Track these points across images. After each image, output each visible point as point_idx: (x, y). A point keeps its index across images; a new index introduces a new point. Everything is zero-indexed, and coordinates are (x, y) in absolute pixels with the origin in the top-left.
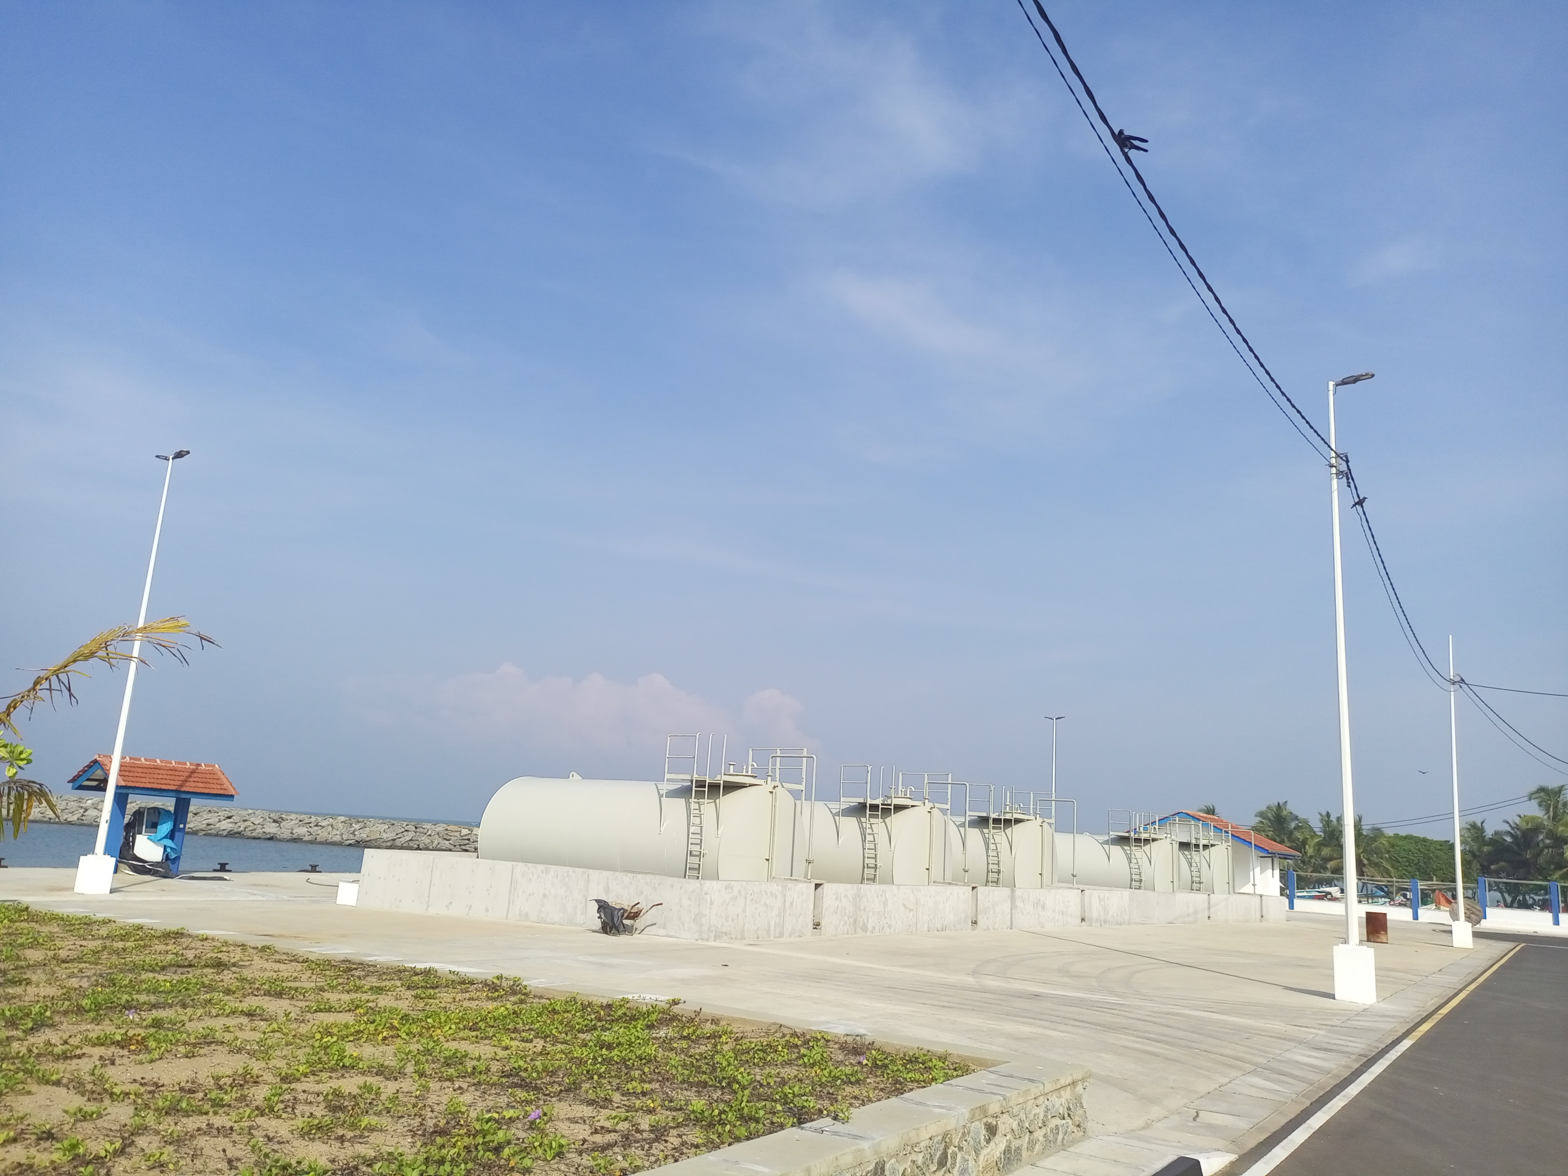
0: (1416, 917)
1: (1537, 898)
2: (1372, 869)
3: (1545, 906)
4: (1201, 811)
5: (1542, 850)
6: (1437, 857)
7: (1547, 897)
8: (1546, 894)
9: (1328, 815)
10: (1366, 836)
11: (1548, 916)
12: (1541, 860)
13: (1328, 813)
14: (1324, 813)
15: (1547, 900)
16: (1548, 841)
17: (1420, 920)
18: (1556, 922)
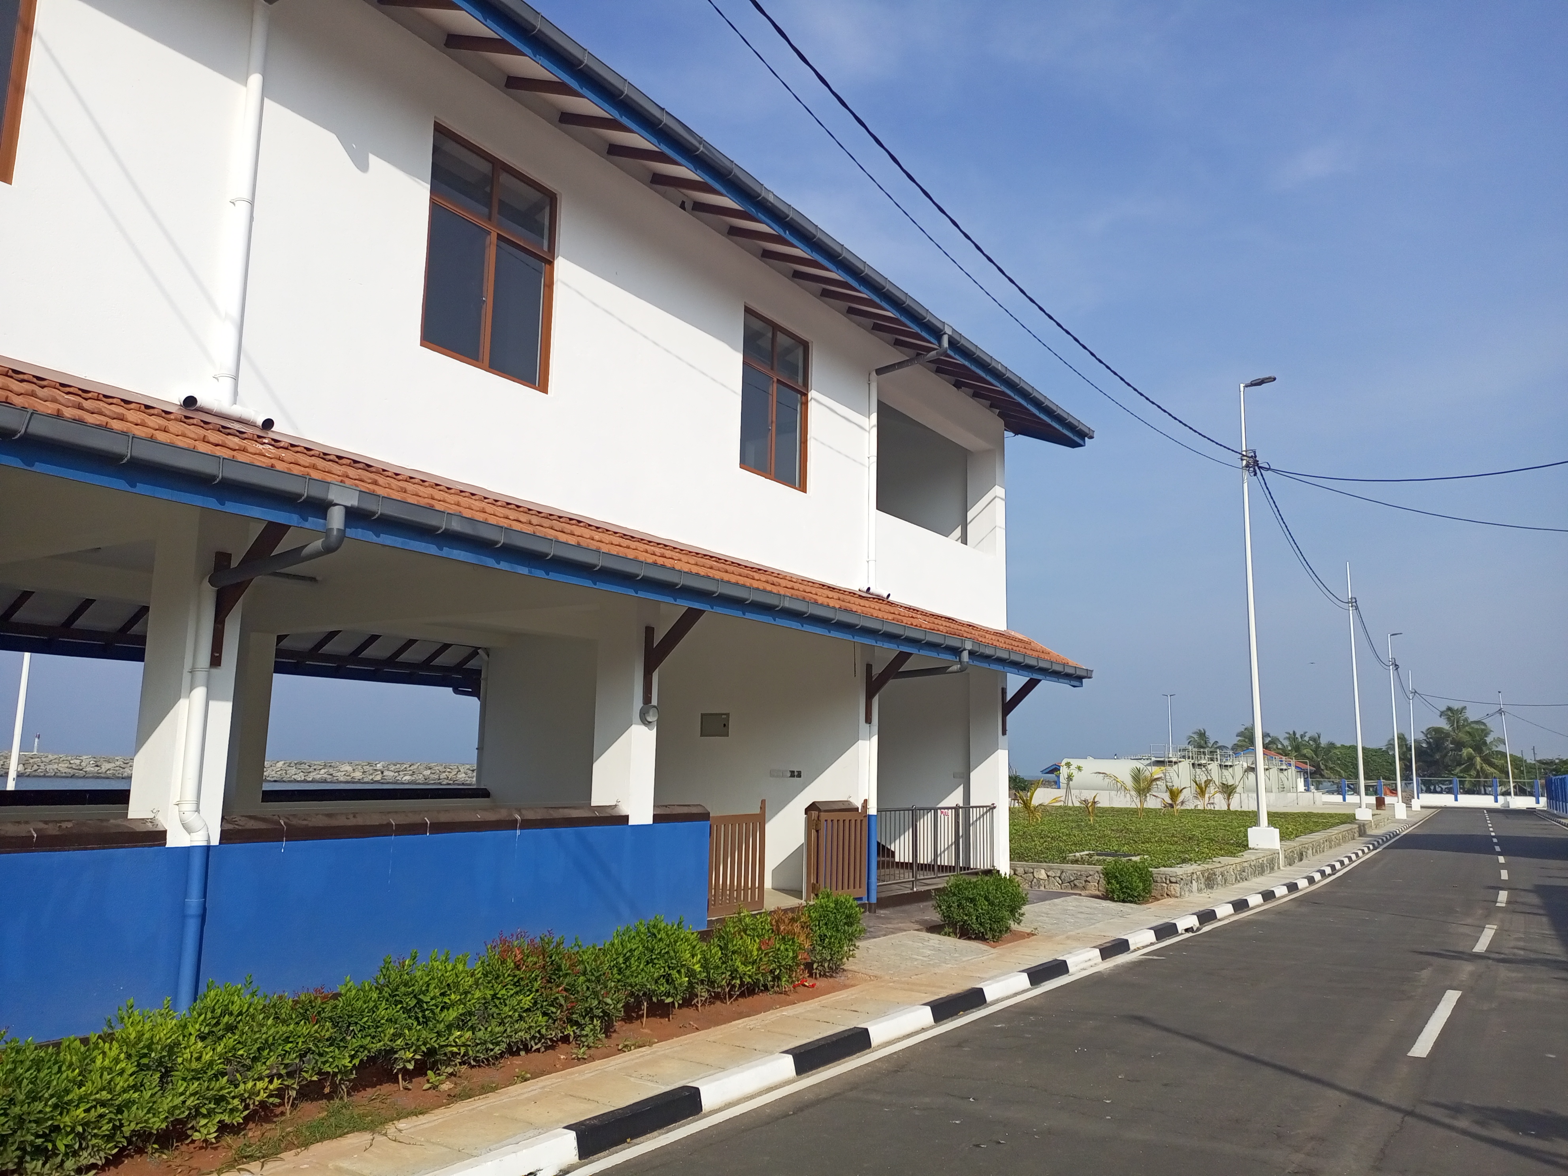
0: (1344, 800)
1: (1444, 787)
2: (1329, 772)
3: (1449, 791)
4: (1195, 733)
5: (1448, 752)
6: (1374, 761)
7: (1451, 786)
8: (1450, 784)
9: (1294, 733)
10: (1324, 748)
11: (1451, 797)
12: (1447, 760)
13: (1294, 732)
14: (1291, 733)
15: (1451, 788)
16: (1451, 746)
17: (1347, 801)
18: (1456, 800)
